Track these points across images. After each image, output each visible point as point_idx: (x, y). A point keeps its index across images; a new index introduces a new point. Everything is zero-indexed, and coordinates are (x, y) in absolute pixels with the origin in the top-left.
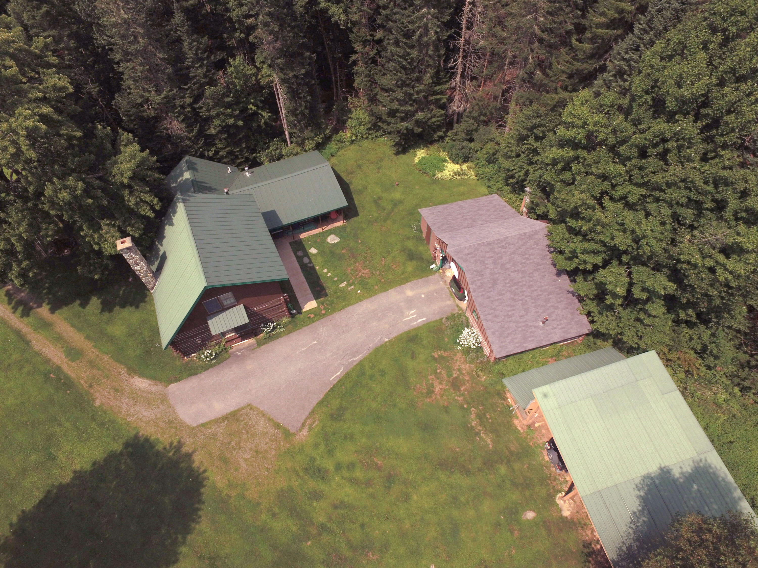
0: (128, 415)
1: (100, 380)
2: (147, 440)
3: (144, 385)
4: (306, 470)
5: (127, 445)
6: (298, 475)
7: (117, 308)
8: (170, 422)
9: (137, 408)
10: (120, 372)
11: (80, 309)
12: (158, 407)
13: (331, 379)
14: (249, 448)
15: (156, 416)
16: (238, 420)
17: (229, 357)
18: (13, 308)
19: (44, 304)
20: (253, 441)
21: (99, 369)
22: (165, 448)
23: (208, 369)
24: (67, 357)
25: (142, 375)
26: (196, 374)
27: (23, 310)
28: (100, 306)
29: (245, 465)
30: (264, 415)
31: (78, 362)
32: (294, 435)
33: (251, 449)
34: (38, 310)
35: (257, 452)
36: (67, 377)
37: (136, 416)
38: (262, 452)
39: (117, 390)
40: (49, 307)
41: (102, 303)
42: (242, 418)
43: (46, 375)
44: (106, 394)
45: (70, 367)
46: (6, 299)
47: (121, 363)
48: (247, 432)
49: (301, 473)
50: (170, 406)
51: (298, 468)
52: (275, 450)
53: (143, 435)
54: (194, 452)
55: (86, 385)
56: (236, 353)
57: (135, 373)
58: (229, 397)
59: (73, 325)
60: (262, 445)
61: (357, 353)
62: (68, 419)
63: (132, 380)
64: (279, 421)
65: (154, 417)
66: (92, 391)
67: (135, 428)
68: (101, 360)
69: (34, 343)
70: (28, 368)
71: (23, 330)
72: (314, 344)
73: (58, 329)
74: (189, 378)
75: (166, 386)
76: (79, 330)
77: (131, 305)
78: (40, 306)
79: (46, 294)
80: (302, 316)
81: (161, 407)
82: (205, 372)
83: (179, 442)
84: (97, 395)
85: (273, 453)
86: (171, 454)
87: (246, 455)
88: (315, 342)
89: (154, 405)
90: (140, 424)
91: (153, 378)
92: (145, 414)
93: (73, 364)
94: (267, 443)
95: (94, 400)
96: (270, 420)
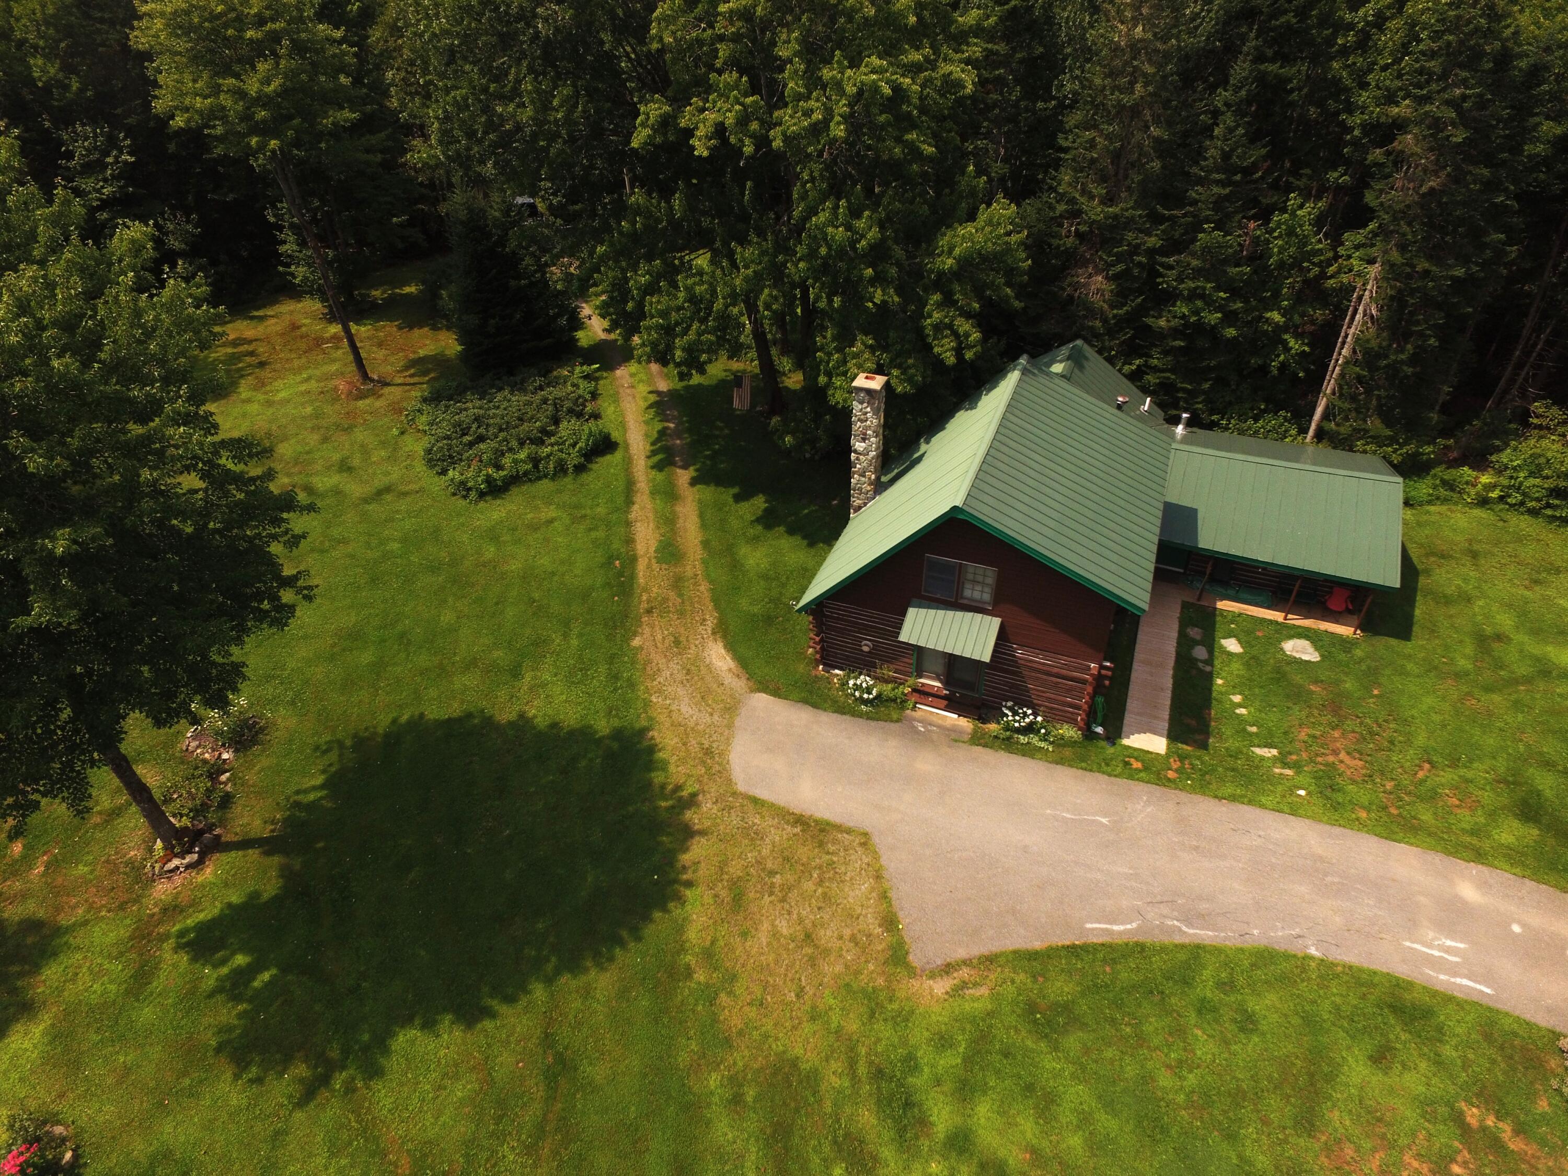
0: (660, 691)
1: (669, 612)
2: (652, 749)
3: (720, 664)
4: (878, 1074)
5: (618, 734)
6: (852, 1064)
7: (782, 529)
8: (708, 752)
9: (681, 691)
10: (704, 620)
11: (731, 500)
12: (711, 715)
13: (1089, 926)
14: (799, 914)
15: (697, 724)
16: (821, 844)
17: (898, 721)
18: (652, 451)
19: (692, 468)
20: (819, 908)
21: (680, 595)
22: (663, 787)
23: (844, 713)
24: (655, 552)
25: (731, 647)
26: (815, 706)
27: (661, 460)
28: (760, 513)
29: (764, 941)
30: (878, 877)
31: (664, 566)
32: (912, 972)
33: (801, 921)
34: (679, 471)
35: (808, 936)
36: (632, 577)
37: (668, 702)
38: (816, 947)
39: (677, 642)
40: (694, 474)
41: (766, 510)
42: (831, 848)
43: (611, 557)
44: (659, 637)
45: (649, 566)
46: (655, 435)
47: (717, 607)
48: (821, 882)
49: (862, 1070)
50: (730, 726)
51: (863, 1051)
52: (847, 967)
53: (652, 738)
54: (702, 833)
55: (644, 606)
56: (916, 724)
57: (724, 637)
58: (839, 790)
59: (701, 516)
60: (829, 933)
61: (1202, 919)
62: (580, 635)
63: (710, 644)
64: (901, 915)
65: (692, 724)
66: (645, 619)
67: (651, 719)
68: (695, 584)
69: (636, 507)
70: (600, 534)
71: (638, 485)
72: (1101, 823)
73: (679, 509)
74: (800, 705)
75: (752, 691)
76: (704, 526)
77: (804, 538)
78: (685, 467)
79: (707, 457)
80: (1111, 750)
81: (716, 717)
82: (836, 715)
83: (694, 795)
84: (647, 630)
85: (839, 968)
86: (663, 804)
87: (784, 923)
88: (1104, 821)
89: (708, 705)
90: (662, 718)
91: (743, 662)
92: (684, 709)
93: (655, 566)
94: (841, 938)
95: (635, 634)
96: (884, 896)
